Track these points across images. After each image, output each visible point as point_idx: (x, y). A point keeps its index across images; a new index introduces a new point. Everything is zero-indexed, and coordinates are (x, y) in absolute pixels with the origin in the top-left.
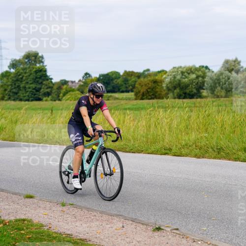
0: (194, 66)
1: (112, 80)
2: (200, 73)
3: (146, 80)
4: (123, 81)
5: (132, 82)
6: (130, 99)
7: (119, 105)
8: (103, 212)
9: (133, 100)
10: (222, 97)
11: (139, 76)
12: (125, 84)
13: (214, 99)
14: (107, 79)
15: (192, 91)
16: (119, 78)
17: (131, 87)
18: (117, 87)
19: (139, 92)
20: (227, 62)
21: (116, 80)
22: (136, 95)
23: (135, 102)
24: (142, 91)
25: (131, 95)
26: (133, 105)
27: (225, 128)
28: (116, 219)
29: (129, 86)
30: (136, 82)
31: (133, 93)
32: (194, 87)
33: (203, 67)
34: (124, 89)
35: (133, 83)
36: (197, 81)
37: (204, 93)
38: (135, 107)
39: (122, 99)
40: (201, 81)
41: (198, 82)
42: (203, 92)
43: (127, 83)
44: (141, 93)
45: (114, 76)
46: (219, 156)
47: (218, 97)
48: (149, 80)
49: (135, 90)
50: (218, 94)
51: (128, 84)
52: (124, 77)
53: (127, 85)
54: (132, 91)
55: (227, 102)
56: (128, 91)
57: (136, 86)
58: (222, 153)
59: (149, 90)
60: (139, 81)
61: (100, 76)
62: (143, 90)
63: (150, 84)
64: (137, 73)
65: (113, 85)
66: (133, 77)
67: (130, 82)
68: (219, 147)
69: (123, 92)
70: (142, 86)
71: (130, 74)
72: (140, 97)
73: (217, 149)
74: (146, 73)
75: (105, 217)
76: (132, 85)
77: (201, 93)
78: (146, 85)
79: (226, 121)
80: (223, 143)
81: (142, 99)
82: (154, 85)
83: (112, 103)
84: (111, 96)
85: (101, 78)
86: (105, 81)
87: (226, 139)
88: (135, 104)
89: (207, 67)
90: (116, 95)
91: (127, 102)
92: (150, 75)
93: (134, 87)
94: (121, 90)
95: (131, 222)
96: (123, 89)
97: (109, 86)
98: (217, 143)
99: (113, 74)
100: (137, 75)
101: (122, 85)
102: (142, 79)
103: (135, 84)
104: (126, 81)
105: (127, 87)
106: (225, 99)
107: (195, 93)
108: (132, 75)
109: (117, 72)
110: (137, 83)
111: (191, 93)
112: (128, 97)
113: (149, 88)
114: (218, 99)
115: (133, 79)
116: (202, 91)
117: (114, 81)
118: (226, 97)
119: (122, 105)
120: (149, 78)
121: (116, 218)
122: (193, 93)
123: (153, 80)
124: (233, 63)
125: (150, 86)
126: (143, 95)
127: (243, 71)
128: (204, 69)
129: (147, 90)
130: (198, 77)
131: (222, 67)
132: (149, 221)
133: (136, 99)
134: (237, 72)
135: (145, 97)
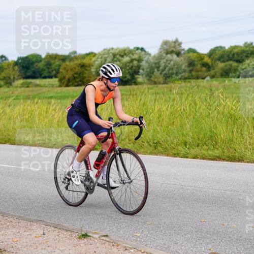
0: (128, 48)
1: (33, 63)
2: (136, 56)
3: (72, 63)
4: (45, 65)
5: (56, 66)
6: (53, 86)
7: (40, 93)
8: (20, 217)
9: (56, 87)
10: (160, 83)
11: (64, 59)
12: (48, 68)
13: (150, 86)
14: (26, 62)
15: (126, 77)
16: (41, 61)
17: (54, 72)
18: (38, 71)
19: (64, 78)
20: (166, 43)
21: (37, 64)
22: (60, 81)
23: (60, 89)
24: (67, 76)
25: (55, 81)
26: (58, 93)
27: (163, 120)
28: (35, 226)
29: (52, 71)
30: (60, 66)
31: (57, 80)
32: (127, 72)
33: (138, 49)
34: (47, 75)
35: (57, 68)
36: (131, 65)
37: (140, 79)
38: (59, 95)
39: (44, 86)
40: (136, 65)
41: (132, 67)
42: (138, 78)
43: (49, 67)
44: (67, 79)
45: (34, 59)
46: (155, 151)
47: (155, 83)
48: (76, 64)
49: (59, 75)
50: (156, 80)
51: (51, 68)
52: (47, 60)
53: (50, 70)
54: (56, 77)
55: (165, 89)
56: (51, 77)
57: (61, 70)
58: (159, 148)
59: (75, 76)
60: (64, 65)
61: (19, 59)
62: (69, 75)
63: (77, 68)
64: (62, 55)
65: (33, 69)
66: (56, 60)
67: (54, 66)
68: (155, 141)
69: (45, 77)
70: (67, 71)
71: (54, 56)
72: (65, 83)
73: (154, 143)
74: (73, 56)
75: (23, 223)
76: (55, 70)
77: (136, 79)
78: (72, 69)
79: (163, 111)
80: (160, 137)
81: (67, 86)
82: (81, 70)
83: (32, 91)
84: (31, 82)
85: (20, 61)
86: (24, 65)
87: (164, 131)
88: (59, 91)
89: (142, 49)
90: (38, 81)
91: (50, 89)
92: (76, 58)
93: (58, 72)
94: (43, 76)
95: (53, 228)
96: (45, 74)
97: (29, 71)
98: (153, 136)
99: (33, 58)
100: (62, 58)
101: (44, 70)
102: (67, 63)
103: (59, 69)
104: (48, 64)
105: (49, 72)
106: (164, 86)
107: (128, 79)
108: (55, 58)
109: (38, 55)
110: (62, 67)
111: (124, 80)
112: (50, 83)
113: (76, 73)
114: (156, 86)
115: (57, 63)
116: (137, 76)
117: (35, 65)
118: (165, 83)
119: (44, 92)
120: (76, 62)
121: (35, 224)
122: (126, 79)
123: (80, 64)
124: (173, 44)
125: (77, 70)
126: (69, 80)
127: (184, 53)
128: (139, 51)
129: (73, 76)
130: (132, 61)
131: (160, 49)
132: (75, 227)
133: (60, 86)
134: (178, 54)
135: (71, 83)
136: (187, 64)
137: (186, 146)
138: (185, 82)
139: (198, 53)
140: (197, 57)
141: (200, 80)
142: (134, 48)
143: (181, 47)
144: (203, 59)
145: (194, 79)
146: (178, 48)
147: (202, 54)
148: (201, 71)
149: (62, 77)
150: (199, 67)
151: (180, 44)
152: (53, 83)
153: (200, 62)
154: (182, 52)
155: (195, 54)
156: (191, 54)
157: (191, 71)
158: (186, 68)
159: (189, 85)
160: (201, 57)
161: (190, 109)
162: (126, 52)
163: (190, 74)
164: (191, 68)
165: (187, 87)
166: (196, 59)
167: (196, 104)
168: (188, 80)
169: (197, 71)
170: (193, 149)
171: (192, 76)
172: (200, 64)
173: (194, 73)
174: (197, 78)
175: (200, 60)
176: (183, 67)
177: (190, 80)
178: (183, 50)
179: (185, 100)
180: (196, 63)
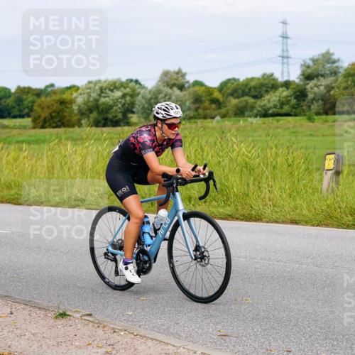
0: (119, 80)
2: (128, 90)
3: (49, 99)
4: (15, 102)
5: (29, 102)
6: (25, 128)
7: (9, 137)
9: (30, 129)
11: (38, 93)
12: (19, 105)
16: (10, 96)
17: (26, 110)
18: (6, 109)
19: (39, 117)
20: (166, 74)
21: (5, 100)
22: (34, 121)
23: (33, 132)
24: (43, 116)
25: (27, 121)
26: (31, 136)
29: (24, 109)
30: (34, 102)
31: (30, 119)
32: (119, 110)
33: (131, 80)
34: (17, 113)
35: (30, 105)
36: (123, 101)
37: (134, 118)
38: (33, 139)
39: (14, 127)
40: (128, 102)
41: (124, 104)
42: (132, 117)
43: (21, 104)
44: (42, 118)
45: (2, 94)
48: (54, 100)
49: (32, 114)
51: (23, 105)
52: (17, 95)
53: (22, 108)
54: (29, 116)
56: (22, 116)
57: (35, 108)
59: (53, 114)
60: (38, 101)
62: (45, 114)
63: (55, 105)
64: (36, 89)
66: (29, 95)
67: (26, 102)
69: (15, 117)
70: (43, 108)
71: (26, 90)
72: (41, 124)
74: (49, 89)
76: (28, 107)
77: (128, 119)
78: (48, 107)
81: (43, 127)
82: (60, 107)
88: (33, 134)
89: (137, 82)
90: (6, 122)
91: (21, 131)
92: (54, 92)
93: (31, 110)
94: (12, 114)
95: (23, 306)
96: (15, 112)
100: (36, 92)
102: (43, 99)
103: (32, 106)
104: (19, 101)
105: (20, 110)
107: (119, 119)
108: (28, 92)
109: (6, 89)
110: (36, 104)
111: (114, 119)
112: (22, 124)
113: (54, 112)
115: (31, 99)
116: (130, 115)
117: (3, 101)
119: (14, 136)
120: (54, 98)
122: (117, 118)
123: (59, 100)
124: (175, 76)
125: (55, 108)
126: (45, 121)
127: (189, 87)
128: (133, 84)
129: (51, 115)
130: (124, 96)
131: (159, 81)
132: (50, 304)
133: (34, 128)
134: (181, 88)
135: (48, 124)
136: (192, 100)
137: (190, 202)
138: (189, 122)
139: (206, 86)
140: (205, 92)
141: (209, 120)
142: (127, 80)
143: (184, 79)
144: (212, 94)
145: (200, 118)
146: (181, 81)
147: (211, 88)
148: (210, 109)
149: (37, 116)
150: (207, 104)
151: (184, 75)
152: (26, 124)
153: (208, 98)
154: (187, 85)
155: (203, 88)
156: (197, 88)
157: (196, 109)
158: (191, 105)
159: (194, 126)
160: (209, 91)
161: (196, 156)
162: (117, 85)
163: (196, 113)
164: (197, 105)
165: (192, 128)
166: (204, 94)
167: (203, 150)
168: (193, 121)
169: (205, 109)
170: (200, 205)
171: (199, 115)
172: (209, 100)
173: (200, 111)
174: (205, 118)
175: (209, 95)
176: (188, 104)
177: (196, 120)
178: (188, 82)
179: (189, 144)
180: (204, 99)
